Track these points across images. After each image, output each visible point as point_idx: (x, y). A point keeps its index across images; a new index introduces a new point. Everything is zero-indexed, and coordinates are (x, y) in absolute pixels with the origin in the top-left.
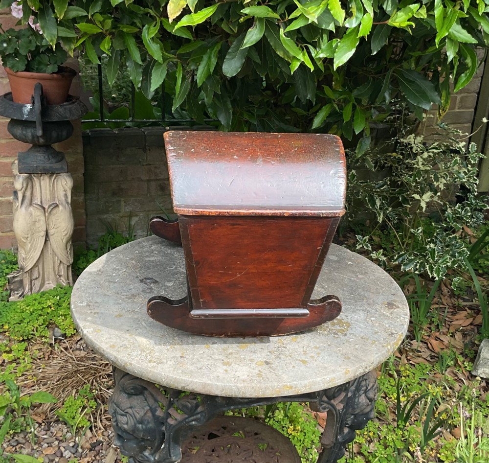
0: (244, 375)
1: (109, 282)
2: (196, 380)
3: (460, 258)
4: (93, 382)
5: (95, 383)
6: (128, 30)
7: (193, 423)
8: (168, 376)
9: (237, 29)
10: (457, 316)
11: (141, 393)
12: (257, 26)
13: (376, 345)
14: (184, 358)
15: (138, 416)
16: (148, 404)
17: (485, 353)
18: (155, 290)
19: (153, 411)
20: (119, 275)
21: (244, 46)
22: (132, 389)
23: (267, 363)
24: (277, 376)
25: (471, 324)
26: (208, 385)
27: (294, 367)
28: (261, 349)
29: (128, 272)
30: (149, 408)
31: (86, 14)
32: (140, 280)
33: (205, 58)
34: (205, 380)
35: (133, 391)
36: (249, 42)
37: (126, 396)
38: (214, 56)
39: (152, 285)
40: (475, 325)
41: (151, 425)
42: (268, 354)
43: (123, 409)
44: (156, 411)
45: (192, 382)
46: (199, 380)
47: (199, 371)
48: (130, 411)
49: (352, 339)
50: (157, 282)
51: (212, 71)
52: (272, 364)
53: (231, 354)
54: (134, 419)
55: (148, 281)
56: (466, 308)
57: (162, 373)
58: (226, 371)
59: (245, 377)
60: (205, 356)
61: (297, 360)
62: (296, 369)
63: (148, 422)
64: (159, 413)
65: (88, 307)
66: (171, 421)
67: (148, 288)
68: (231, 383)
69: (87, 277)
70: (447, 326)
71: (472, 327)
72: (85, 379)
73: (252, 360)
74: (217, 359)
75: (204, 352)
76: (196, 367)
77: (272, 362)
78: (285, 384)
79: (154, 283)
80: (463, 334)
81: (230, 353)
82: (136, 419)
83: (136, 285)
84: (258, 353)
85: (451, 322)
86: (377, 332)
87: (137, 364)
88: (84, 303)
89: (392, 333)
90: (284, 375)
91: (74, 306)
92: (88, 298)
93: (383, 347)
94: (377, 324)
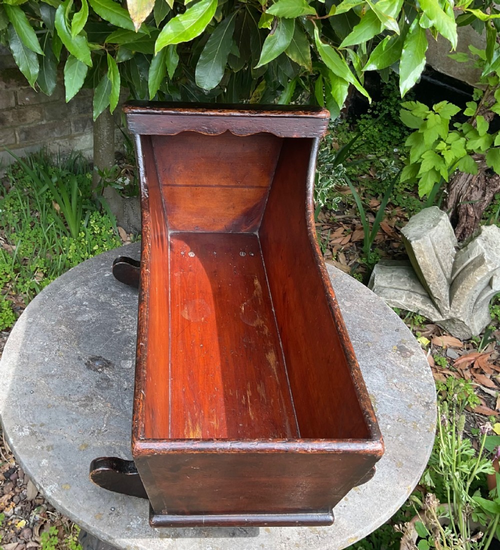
1: (46, 376)
3: (336, 175)
10: (336, 234)
12: (279, 28)
13: (420, 431)
17: (378, 281)
18: (113, 381)
20: (54, 359)
21: (260, 63)
25: (350, 241)
29: (63, 351)
32: (86, 364)
38: (173, 51)
39: (105, 371)
40: (353, 242)
49: (389, 426)
50: (109, 363)
51: (171, 74)
55: (97, 364)
56: (341, 223)
65: (34, 437)
67: (102, 379)
70: (329, 247)
71: (351, 244)
79: (106, 366)
80: (345, 254)
83: (84, 376)
85: (330, 241)
86: (410, 406)
87: (144, 545)
88: (25, 429)
89: (427, 403)
90: (340, 520)
91: (14, 439)
92: (27, 418)
93: (428, 432)
94: (404, 391)
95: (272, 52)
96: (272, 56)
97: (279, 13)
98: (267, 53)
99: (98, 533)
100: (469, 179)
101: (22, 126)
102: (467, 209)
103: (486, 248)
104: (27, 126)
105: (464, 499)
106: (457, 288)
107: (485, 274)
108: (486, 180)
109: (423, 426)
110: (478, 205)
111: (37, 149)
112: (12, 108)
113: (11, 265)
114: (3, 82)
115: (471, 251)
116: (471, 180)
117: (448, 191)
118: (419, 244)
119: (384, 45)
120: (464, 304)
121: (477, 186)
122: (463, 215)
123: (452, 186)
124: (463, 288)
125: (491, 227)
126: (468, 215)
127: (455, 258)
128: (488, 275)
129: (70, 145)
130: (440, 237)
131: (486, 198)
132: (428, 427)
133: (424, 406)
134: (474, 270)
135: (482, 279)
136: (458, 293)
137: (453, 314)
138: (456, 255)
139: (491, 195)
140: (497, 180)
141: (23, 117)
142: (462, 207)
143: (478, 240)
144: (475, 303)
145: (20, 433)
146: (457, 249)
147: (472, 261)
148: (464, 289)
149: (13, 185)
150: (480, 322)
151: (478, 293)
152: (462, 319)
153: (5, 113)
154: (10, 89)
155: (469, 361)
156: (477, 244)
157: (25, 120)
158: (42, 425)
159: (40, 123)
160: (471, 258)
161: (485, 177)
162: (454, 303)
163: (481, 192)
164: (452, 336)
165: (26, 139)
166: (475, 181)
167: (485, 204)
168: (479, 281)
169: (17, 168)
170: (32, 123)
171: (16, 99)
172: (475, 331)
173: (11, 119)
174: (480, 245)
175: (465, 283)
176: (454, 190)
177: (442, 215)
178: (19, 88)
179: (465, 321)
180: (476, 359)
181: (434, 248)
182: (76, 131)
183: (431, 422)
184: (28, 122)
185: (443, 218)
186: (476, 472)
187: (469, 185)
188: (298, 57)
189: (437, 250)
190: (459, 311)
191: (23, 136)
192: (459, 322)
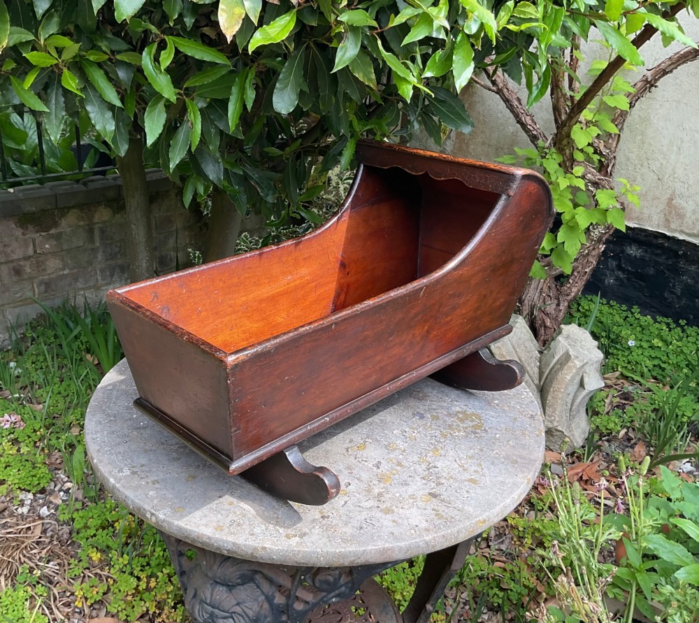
0: (420, 522)
1: (137, 428)
2: (369, 548)
4: (20, 558)
5: (23, 559)
6: (96, 57)
7: (334, 600)
8: (327, 552)
9: (293, 45)
11: (252, 580)
12: (348, 39)
13: (529, 436)
14: (328, 517)
15: (251, 613)
16: (262, 592)
19: (269, 599)
21: (336, 68)
22: (238, 578)
23: (434, 495)
24: (458, 510)
26: (388, 549)
27: (468, 492)
28: (410, 477)
30: (264, 597)
31: (32, 37)
33: (235, 90)
34: (381, 545)
35: (239, 581)
36: (341, 63)
37: (225, 588)
41: (268, 619)
42: (424, 481)
43: (227, 609)
44: (274, 598)
45: (364, 551)
46: (374, 546)
47: (362, 531)
48: (238, 609)
49: (498, 436)
51: (249, 107)
52: (440, 495)
53: (380, 495)
54: (246, 618)
57: (319, 550)
58: (394, 521)
59: (424, 525)
60: (352, 507)
61: (463, 481)
62: (473, 495)
63: (266, 617)
64: (279, 600)
65: (136, 476)
66: (299, 607)
68: (415, 538)
69: (99, 429)
72: (9, 557)
73: (412, 497)
74: (370, 508)
75: (346, 503)
76: (353, 527)
77: (438, 492)
78: (477, 519)
81: (378, 495)
82: (249, 617)
84: (411, 483)
86: (515, 419)
87: (272, 545)
88: (124, 471)
89: (532, 415)
90: (466, 507)
91: (115, 479)
92: (125, 462)
93: (537, 436)
94: (506, 408)
95: (345, 58)
96: (345, 63)
97: (348, 20)
98: (340, 60)
99: (221, 543)
100: (539, 288)
101: (41, 278)
102: (544, 320)
103: (570, 345)
104: (47, 277)
105: (594, 567)
106: (548, 392)
107: (574, 371)
108: (558, 289)
109: (531, 432)
110: (555, 316)
111: (58, 302)
112: (30, 257)
113: (41, 420)
114: (20, 229)
115: (555, 349)
116: (542, 289)
117: (520, 303)
118: (499, 348)
119: (437, 58)
120: (559, 409)
121: (549, 296)
122: (541, 326)
123: (524, 297)
124: (554, 391)
125: (570, 326)
126: (546, 327)
127: (540, 362)
128: (577, 373)
129: (96, 296)
130: (520, 339)
131: (562, 307)
132: (537, 433)
133: (529, 418)
134: (561, 368)
135: (572, 377)
136: (549, 398)
137: (549, 423)
138: (540, 358)
139: (566, 304)
140: (568, 288)
141: (43, 267)
142: (538, 319)
143: (560, 338)
144: (571, 409)
145: (121, 474)
146: (541, 352)
147: (558, 361)
148: (556, 393)
149: (32, 344)
150: (579, 430)
151: (571, 397)
152: (560, 428)
153: (22, 263)
154: (27, 236)
155: (577, 474)
156: (560, 342)
157: (44, 270)
158: (142, 466)
159: (62, 273)
160: (557, 358)
161: (556, 286)
162: (549, 410)
163: (556, 301)
164: (553, 451)
165: (46, 292)
166: (546, 289)
167: (561, 314)
168: (570, 380)
169: (36, 325)
170: (53, 273)
171: (34, 246)
172: (577, 442)
173: (28, 270)
174: (563, 342)
175: (555, 385)
176: (526, 302)
177: (518, 318)
178: (38, 235)
179: (564, 431)
180: (583, 470)
181: (516, 351)
182: (103, 280)
183: (539, 429)
184: (49, 272)
185: (519, 321)
186: (601, 540)
187: (541, 294)
188: (363, 76)
189: (519, 354)
190: (555, 419)
191: (43, 288)
192: (558, 433)
